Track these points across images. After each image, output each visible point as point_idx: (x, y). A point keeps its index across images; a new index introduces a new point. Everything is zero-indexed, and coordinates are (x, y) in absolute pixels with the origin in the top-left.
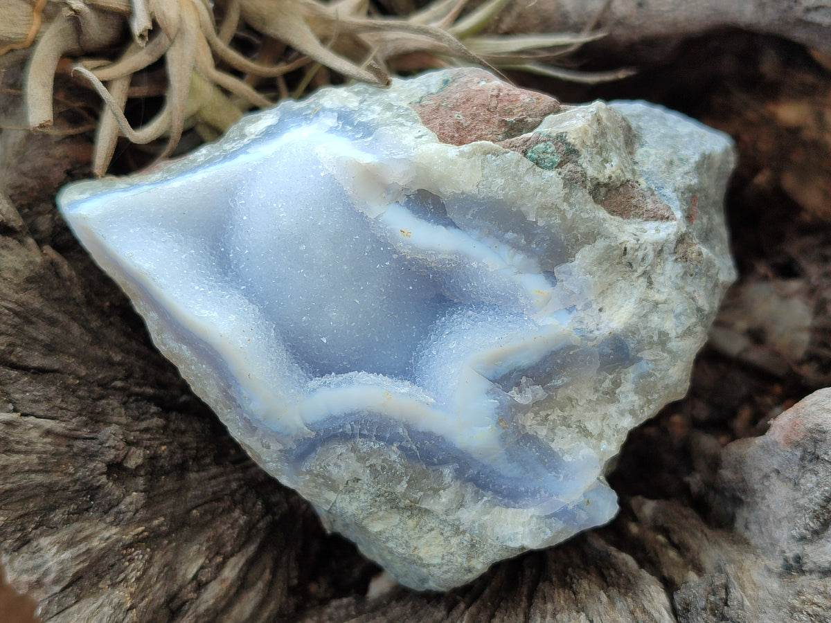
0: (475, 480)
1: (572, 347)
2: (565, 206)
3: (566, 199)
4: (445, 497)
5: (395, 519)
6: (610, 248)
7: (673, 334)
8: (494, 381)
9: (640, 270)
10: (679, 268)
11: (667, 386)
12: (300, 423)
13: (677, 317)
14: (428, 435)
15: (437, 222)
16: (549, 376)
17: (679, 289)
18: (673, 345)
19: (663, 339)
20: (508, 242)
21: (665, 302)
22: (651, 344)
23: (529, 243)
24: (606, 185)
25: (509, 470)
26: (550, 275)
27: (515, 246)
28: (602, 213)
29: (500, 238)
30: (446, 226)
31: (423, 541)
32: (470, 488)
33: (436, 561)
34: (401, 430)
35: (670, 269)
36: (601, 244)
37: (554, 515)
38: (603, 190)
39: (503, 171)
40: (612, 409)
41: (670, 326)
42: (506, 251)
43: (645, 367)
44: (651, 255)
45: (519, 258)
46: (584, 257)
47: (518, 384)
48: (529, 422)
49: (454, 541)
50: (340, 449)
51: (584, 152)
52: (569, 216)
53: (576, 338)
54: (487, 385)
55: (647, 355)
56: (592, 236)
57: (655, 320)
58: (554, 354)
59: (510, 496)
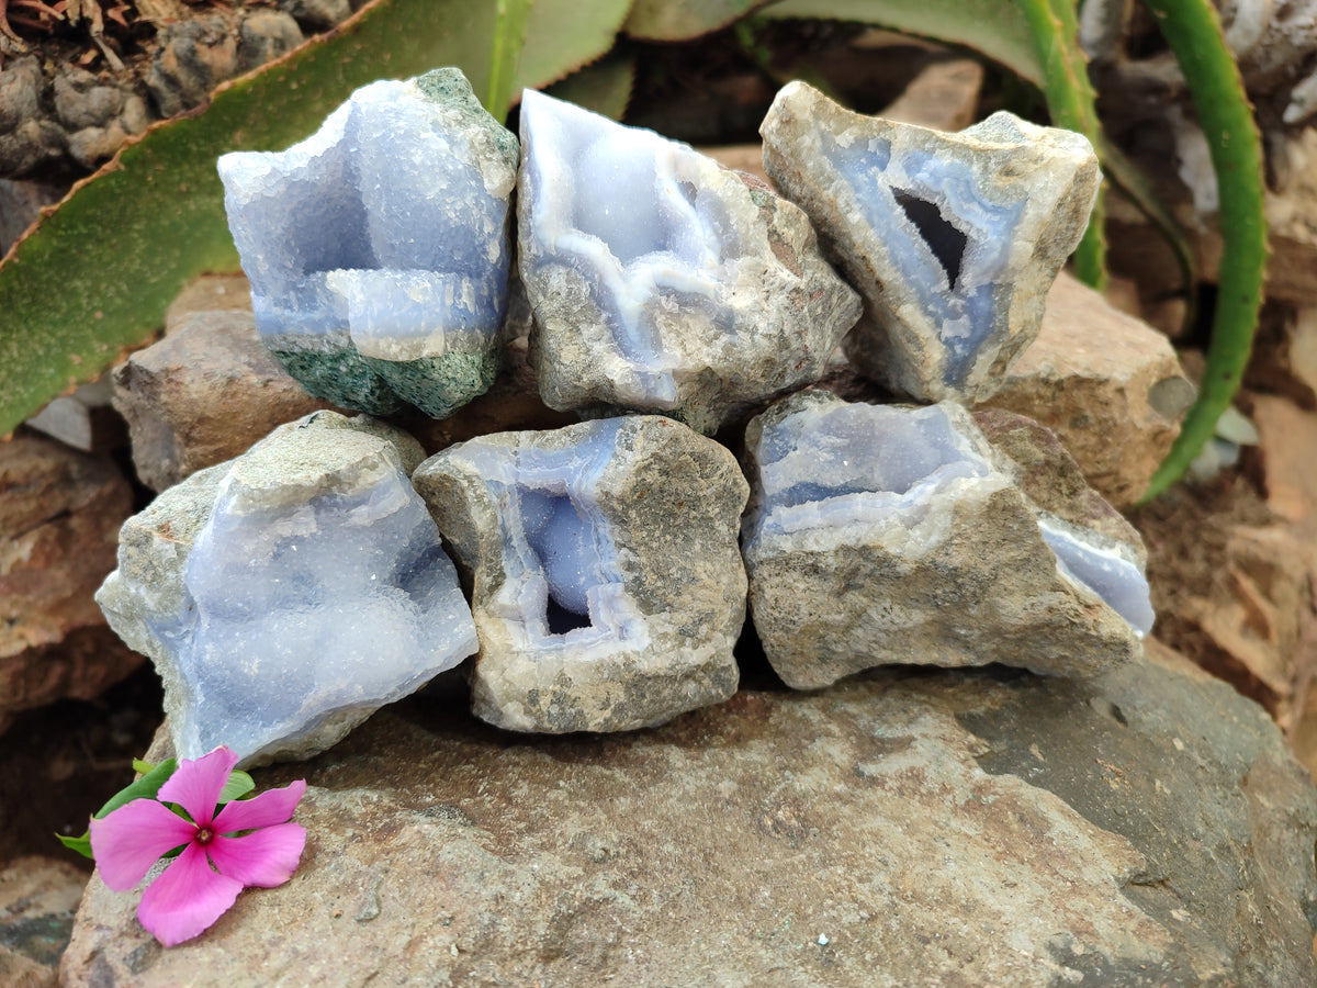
0: (613, 330)
1: (706, 297)
2: (752, 227)
3: (754, 224)
4: (594, 329)
5: (563, 327)
6: (759, 264)
7: (760, 331)
8: (658, 286)
9: (766, 288)
10: (787, 302)
11: (739, 359)
12: (553, 242)
13: (768, 324)
14: (607, 289)
15: (688, 199)
16: (686, 304)
17: (779, 310)
18: (757, 337)
19: (753, 332)
20: (713, 227)
21: (767, 312)
22: (747, 330)
23: (723, 234)
24: (779, 235)
25: (633, 334)
26: (722, 260)
27: (715, 231)
28: (767, 245)
29: (711, 222)
30: (690, 203)
31: (568, 348)
32: (608, 334)
33: (567, 362)
34: (596, 276)
35: (780, 299)
36: (757, 258)
37: (639, 373)
38: (776, 237)
39: (735, 190)
40: (705, 349)
41: (762, 326)
42: (709, 231)
43: (735, 340)
44: (777, 284)
45: (714, 238)
46: (745, 261)
47: (668, 296)
48: (661, 319)
49: (582, 356)
50: (562, 270)
51: (779, 211)
52: (751, 233)
53: (711, 295)
54: (653, 285)
55: (741, 334)
56: (755, 253)
57: (757, 318)
58: (697, 294)
59: (626, 352)
